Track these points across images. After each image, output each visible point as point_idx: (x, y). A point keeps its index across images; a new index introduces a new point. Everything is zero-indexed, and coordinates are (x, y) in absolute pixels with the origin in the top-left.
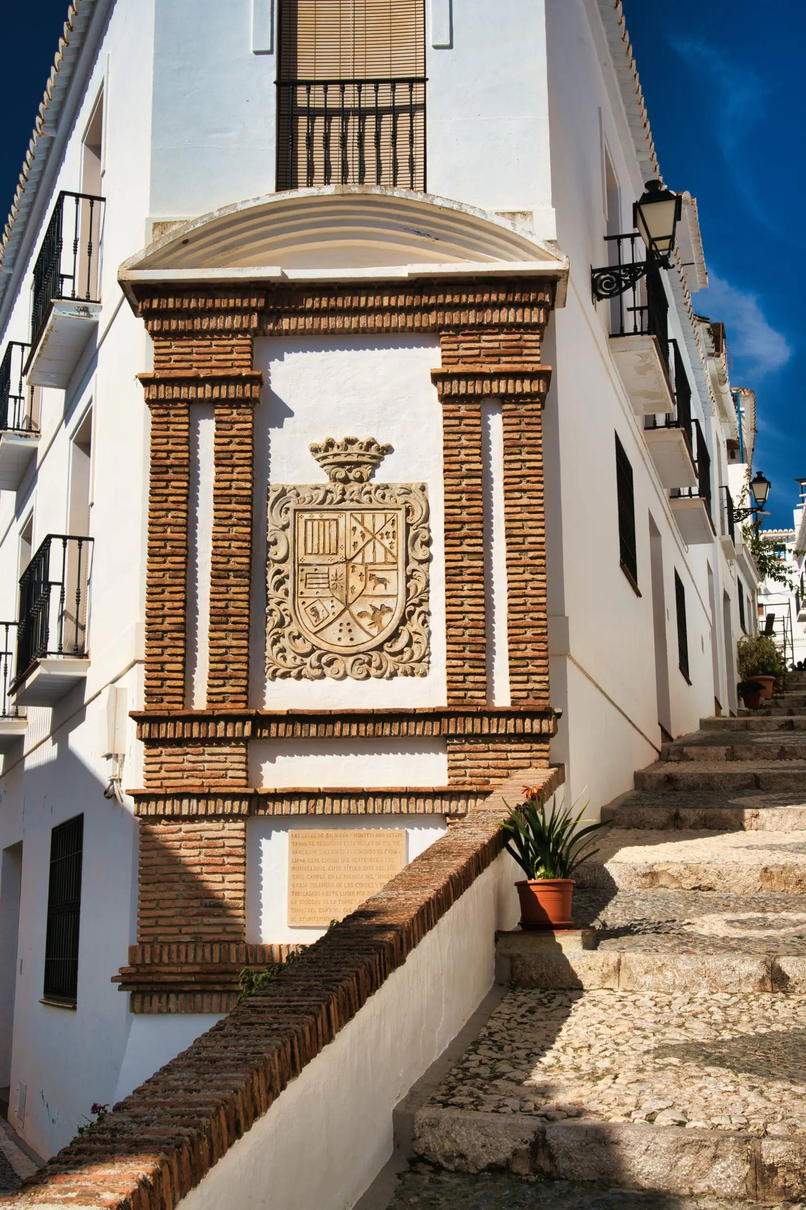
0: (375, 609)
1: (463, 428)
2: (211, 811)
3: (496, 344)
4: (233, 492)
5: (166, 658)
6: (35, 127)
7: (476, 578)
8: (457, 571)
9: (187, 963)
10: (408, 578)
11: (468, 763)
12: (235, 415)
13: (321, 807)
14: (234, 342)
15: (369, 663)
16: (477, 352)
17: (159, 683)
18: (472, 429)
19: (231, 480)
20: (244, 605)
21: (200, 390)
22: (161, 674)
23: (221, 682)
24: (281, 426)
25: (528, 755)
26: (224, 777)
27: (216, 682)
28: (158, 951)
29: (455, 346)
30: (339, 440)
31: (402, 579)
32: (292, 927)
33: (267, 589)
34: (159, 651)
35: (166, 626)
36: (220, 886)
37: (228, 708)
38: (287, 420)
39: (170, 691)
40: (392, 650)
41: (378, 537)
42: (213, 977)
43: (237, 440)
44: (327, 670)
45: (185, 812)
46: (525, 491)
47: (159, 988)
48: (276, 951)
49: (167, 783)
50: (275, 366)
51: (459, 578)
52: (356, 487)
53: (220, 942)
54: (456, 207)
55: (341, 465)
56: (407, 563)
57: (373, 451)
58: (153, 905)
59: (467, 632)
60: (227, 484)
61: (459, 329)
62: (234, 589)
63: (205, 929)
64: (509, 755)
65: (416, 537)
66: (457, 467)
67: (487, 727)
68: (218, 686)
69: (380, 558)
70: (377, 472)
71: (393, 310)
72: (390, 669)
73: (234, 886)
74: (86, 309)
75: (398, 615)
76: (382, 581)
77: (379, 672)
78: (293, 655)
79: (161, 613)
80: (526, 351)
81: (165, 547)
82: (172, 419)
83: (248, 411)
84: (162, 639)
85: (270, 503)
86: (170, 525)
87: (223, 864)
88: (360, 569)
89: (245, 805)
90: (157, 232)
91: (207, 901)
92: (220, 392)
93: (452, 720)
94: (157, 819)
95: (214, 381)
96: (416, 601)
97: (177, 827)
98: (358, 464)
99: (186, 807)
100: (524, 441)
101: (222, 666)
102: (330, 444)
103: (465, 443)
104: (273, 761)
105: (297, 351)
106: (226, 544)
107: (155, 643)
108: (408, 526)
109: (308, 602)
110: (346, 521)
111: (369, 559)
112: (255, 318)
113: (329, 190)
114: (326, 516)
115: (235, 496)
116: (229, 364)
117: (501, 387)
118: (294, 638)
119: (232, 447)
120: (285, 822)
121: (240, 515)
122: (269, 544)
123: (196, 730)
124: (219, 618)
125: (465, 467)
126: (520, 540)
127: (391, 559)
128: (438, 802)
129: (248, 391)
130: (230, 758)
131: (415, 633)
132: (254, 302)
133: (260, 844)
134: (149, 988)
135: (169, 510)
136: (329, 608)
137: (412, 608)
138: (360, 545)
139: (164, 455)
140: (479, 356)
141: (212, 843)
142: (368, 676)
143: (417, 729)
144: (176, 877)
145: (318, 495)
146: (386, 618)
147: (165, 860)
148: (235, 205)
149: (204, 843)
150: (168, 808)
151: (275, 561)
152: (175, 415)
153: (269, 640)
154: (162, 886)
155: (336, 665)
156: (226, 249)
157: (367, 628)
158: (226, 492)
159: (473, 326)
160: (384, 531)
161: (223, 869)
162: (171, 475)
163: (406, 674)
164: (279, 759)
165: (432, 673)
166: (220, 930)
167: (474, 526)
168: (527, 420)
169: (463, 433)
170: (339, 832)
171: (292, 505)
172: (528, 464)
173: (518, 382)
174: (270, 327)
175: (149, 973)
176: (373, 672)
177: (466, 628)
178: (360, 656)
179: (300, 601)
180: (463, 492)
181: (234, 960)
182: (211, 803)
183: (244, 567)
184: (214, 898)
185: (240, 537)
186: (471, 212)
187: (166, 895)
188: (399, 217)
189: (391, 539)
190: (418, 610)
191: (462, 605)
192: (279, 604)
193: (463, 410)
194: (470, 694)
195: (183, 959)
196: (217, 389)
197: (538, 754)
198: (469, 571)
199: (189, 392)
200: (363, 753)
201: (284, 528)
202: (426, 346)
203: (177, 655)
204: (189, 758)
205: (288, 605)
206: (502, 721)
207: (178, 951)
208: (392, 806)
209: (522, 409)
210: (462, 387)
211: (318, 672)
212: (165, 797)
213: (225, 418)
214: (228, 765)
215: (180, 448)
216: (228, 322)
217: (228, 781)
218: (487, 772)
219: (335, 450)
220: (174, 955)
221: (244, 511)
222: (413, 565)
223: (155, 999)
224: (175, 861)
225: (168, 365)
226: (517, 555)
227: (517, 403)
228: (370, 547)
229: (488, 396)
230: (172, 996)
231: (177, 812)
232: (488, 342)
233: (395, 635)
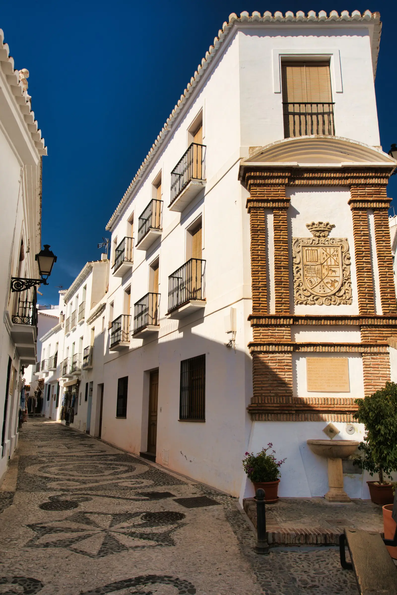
0: (332, 281)
1: (361, 219)
2: (280, 350)
3: (371, 191)
4: (281, 239)
5: (260, 296)
6: (163, 127)
7: (369, 271)
8: (362, 268)
9: (274, 403)
10: (343, 270)
11: (369, 335)
12: (280, 213)
13: (318, 349)
14: (279, 188)
15: (331, 300)
16: (364, 193)
17: (258, 305)
18: (364, 219)
19: (280, 235)
20: (287, 278)
21: (269, 204)
22: (259, 302)
23: (280, 305)
24: (295, 217)
25: (390, 332)
26: (283, 338)
27: (279, 305)
28: (263, 399)
29: (357, 191)
30: (316, 222)
31: (341, 271)
32: (309, 391)
33: (293, 273)
34: (258, 294)
35: (260, 285)
36: (284, 376)
37: (283, 314)
38: (297, 215)
39: (263, 308)
40: (339, 295)
41: (332, 256)
42: (285, 408)
43: (282, 222)
44: (316, 302)
45: (271, 350)
46: (384, 241)
47: (265, 412)
48: (305, 400)
49: (263, 340)
50: (292, 197)
51: (362, 271)
52: (323, 239)
53: (285, 396)
54: (357, 143)
55: (318, 231)
56: (343, 265)
57: (328, 226)
58: (260, 383)
59: (367, 289)
60: (279, 237)
61: (358, 185)
62: (283, 273)
63: (279, 391)
64: (384, 332)
65: (345, 256)
66: (360, 232)
67: (376, 322)
68: (279, 306)
69: (333, 263)
70: (330, 234)
71: (334, 178)
72: (339, 302)
73: (289, 376)
74: (201, 182)
75: (340, 283)
76: (334, 271)
77: (335, 303)
78: (304, 296)
79: (258, 280)
80: (381, 193)
81: (258, 258)
82: (258, 214)
83: (285, 212)
84: (259, 290)
85: (293, 244)
86: (260, 250)
87: (284, 369)
88: (326, 267)
89: (292, 348)
90: (251, 150)
91: (280, 382)
92: (276, 205)
93: (364, 320)
94: (260, 352)
95: (274, 201)
96: (346, 278)
97: (268, 355)
98: (324, 231)
99: (271, 348)
100: (383, 224)
101: (280, 299)
102: (313, 224)
103: (362, 224)
104: (299, 333)
105: (300, 192)
106: (280, 257)
107: (256, 291)
108: (342, 252)
109: (308, 278)
110: (320, 250)
111: (329, 264)
112: (287, 179)
113: (313, 136)
114: (313, 248)
115: (282, 241)
116: (278, 195)
117: (374, 205)
118: (304, 290)
119: (280, 224)
120: (305, 354)
121: (284, 247)
122: (293, 258)
123: (273, 322)
124: (278, 283)
125: (362, 232)
126: (383, 258)
127: (337, 264)
128: (360, 348)
129: (285, 205)
130: (285, 332)
131: (347, 289)
132: (287, 174)
133: (296, 362)
134: (261, 412)
135: (259, 245)
136: (316, 280)
137: (345, 281)
138: (326, 259)
139: (257, 226)
140: (365, 194)
141: (280, 361)
142: (331, 304)
143: (351, 322)
144: (268, 373)
145: (310, 241)
146: (336, 284)
147: (264, 367)
148: (280, 141)
149: (277, 361)
150: (265, 348)
151: (296, 264)
152: (260, 213)
153: (295, 291)
154: (263, 376)
155: (319, 300)
156: (275, 156)
157: (330, 288)
158: (279, 239)
159: (363, 184)
160: (334, 254)
161: (285, 370)
162: (259, 233)
163: (344, 304)
164: (301, 332)
165: (353, 303)
166: (285, 392)
167: (367, 253)
168: (384, 217)
169: (361, 221)
170: (324, 358)
171: (301, 245)
172: (385, 232)
173: (380, 204)
174: (292, 183)
175: (262, 406)
176: (332, 303)
177: (366, 288)
178: (328, 297)
179: (306, 278)
180: (362, 241)
181: (291, 402)
182: (280, 347)
183: (286, 265)
184: (282, 380)
185: (285, 255)
186: (363, 145)
187: (265, 379)
188: (335, 147)
189: (336, 257)
190: (347, 282)
191: (364, 280)
192: (298, 279)
193: (361, 213)
194: (369, 311)
195: (272, 402)
196: (274, 204)
197: (394, 332)
198: (366, 268)
199: (265, 205)
200: (331, 331)
201: (299, 252)
202: (345, 191)
203: (264, 295)
204: (270, 332)
205: (301, 279)
206: (381, 320)
207: (271, 399)
208: (343, 349)
209: (381, 213)
210: (360, 205)
211: (313, 302)
212: (264, 345)
213: (277, 214)
214: (284, 334)
215: (262, 224)
216: (277, 181)
217: (284, 339)
218: (377, 338)
219: (315, 226)
220: (269, 400)
221: (285, 246)
222: (345, 266)
223: (264, 416)
224: (267, 367)
225: (256, 195)
226: (382, 263)
227: (380, 211)
228: (329, 260)
229: (369, 208)
230: (270, 415)
231: (268, 350)
232: (367, 190)
233: (340, 290)
